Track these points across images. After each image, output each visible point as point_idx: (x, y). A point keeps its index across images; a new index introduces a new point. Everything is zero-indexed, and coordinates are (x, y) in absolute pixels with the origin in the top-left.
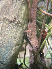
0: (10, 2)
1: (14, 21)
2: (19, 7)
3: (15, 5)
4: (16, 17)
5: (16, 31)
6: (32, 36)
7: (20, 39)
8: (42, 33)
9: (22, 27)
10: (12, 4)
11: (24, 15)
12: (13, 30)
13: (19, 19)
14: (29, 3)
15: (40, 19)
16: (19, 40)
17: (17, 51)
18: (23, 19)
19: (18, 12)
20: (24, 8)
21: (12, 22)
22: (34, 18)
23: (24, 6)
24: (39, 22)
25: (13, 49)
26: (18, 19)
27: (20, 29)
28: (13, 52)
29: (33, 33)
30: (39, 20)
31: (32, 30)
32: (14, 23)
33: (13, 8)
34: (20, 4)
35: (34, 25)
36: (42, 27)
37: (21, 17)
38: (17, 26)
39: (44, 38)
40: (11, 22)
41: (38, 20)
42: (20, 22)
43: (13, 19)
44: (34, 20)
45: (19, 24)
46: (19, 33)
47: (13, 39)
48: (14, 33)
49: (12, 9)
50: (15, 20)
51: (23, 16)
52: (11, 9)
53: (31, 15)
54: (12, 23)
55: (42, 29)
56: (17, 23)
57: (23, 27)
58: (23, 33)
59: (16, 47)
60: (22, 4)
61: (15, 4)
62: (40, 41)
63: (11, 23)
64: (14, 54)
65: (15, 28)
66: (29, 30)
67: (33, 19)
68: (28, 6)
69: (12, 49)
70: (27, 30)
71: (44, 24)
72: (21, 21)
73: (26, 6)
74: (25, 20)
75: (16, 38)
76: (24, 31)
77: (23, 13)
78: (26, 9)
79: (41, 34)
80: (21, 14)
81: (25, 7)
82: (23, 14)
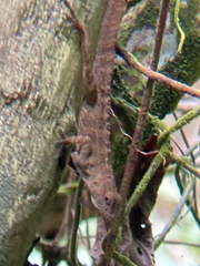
0: (11, 26)
1: (22, 98)
2: (44, 45)
3: (30, 39)
4: (30, 85)
5: (29, 138)
6: (91, 160)
7: (44, 169)
8: (136, 149)
9: (54, 123)
10: (18, 33)
11: (63, 77)
12: (16, 134)
13: (44, 91)
14: (86, 34)
15: (132, 93)
16: (39, 173)
17: (31, 215)
18: (60, 89)
19: (41, 64)
20: (66, 50)
21: (13, 100)
22: (103, 91)
23: (64, 43)
24: (126, 105)
25: (16, 204)
26: (40, 90)
27: (48, 130)
30: (127, 98)
32: (21, 105)
33: (21, 48)
34: (50, 35)
37: (52, 84)
38: (34, 118)
40: (10, 101)
41: (124, 97)
42: (45, 104)
43: (19, 90)
44: (103, 96)
45: (42, 109)
46: (40, 145)
47: (15, 166)
48: (23, 144)
49: (16, 51)
50: (28, 93)
51: (57, 79)
52: (12, 52)
53: (90, 79)
54: (14, 106)
55: (136, 135)
56: (33, 104)
57: (58, 124)
58: (57, 146)
59: (28, 198)
60: (57, 33)
61: (28, 35)
63: (8, 104)
65: (24, 126)
66: (80, 137)
67: (99, 96)
68: (80, 43)
70: (76, 134)
73: (74, 43)
74: (68, 95)
75: (28, 163)
76: (63, 137)
77: (59, 67)
78: (72, 56)
80: (52, 71)
81: (68, 48)
82: (59, 73)
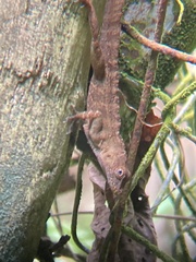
0: (20, 5)
1: (35, 76)
2: (53, 22)
3: (40, 17)
4: (42, 62)
5: (43, 115)
6: (103, 134)
7: (58, 146)
8: (139, 122)
9: (66, 100)
10: (27, 12)
11: (72, 55)
12: (30, 112)
13: (55, 68)
14: (93, 9)
15: (132, 67)
16: (53, 150)
17: (47, 192)
18: (70, 67)
19: (51, 41)
20: (74, 26)
21: (26, 79)
22: (110, 65)
23: (72, 20)
24: (128, 78)
25: (33, 181)
26: (51, 68)
27: (59, 106)
28: (29, 196)
29: (107, 121)
30: (128, 71)
31: (103, 110)
32: (33, 83)
33: (31, 26)
34: (58, 12)
35: (111, 93)
36: (142, 100)
37: (62, 60)
38: (47, 95)
39: (148, 139)
40: (22, 80)
41: (125, 71)
42: (56, 81)
43: (31, 69)
44: (111, 70)
45: (54, 86)
46: (53, 122)
47: (31, 144)
48: (37, 122)
49: (26, 29)
50: (40, 72)
51: (67, 55)
52: (22, 31)
53: (98, 55)
54: (28, 84)
55: (141, 108)
56: (45, 82)
57: (69, 101)
58: (69, 122)
59: (44, 175)
60: (65, 10)
61: (38, 13)
62: (133, 152)
63: (22, 83)
64: (33, 202)
65: (38, 104)
66: (90, 112)
67: (107, 70)
68: (86, 20)
69: (28, 185)
70: (86, 110)
71: (149, 88)
72: (60, 74)
73: (82, 18)
74: (78, 72)
75: (43, 140)
76: (74, 113)
77: (69, 43)
78: (80, 32)
79: (136, 126)
80: (61, 48)
81: (76, 24)
82: (69, 49)
